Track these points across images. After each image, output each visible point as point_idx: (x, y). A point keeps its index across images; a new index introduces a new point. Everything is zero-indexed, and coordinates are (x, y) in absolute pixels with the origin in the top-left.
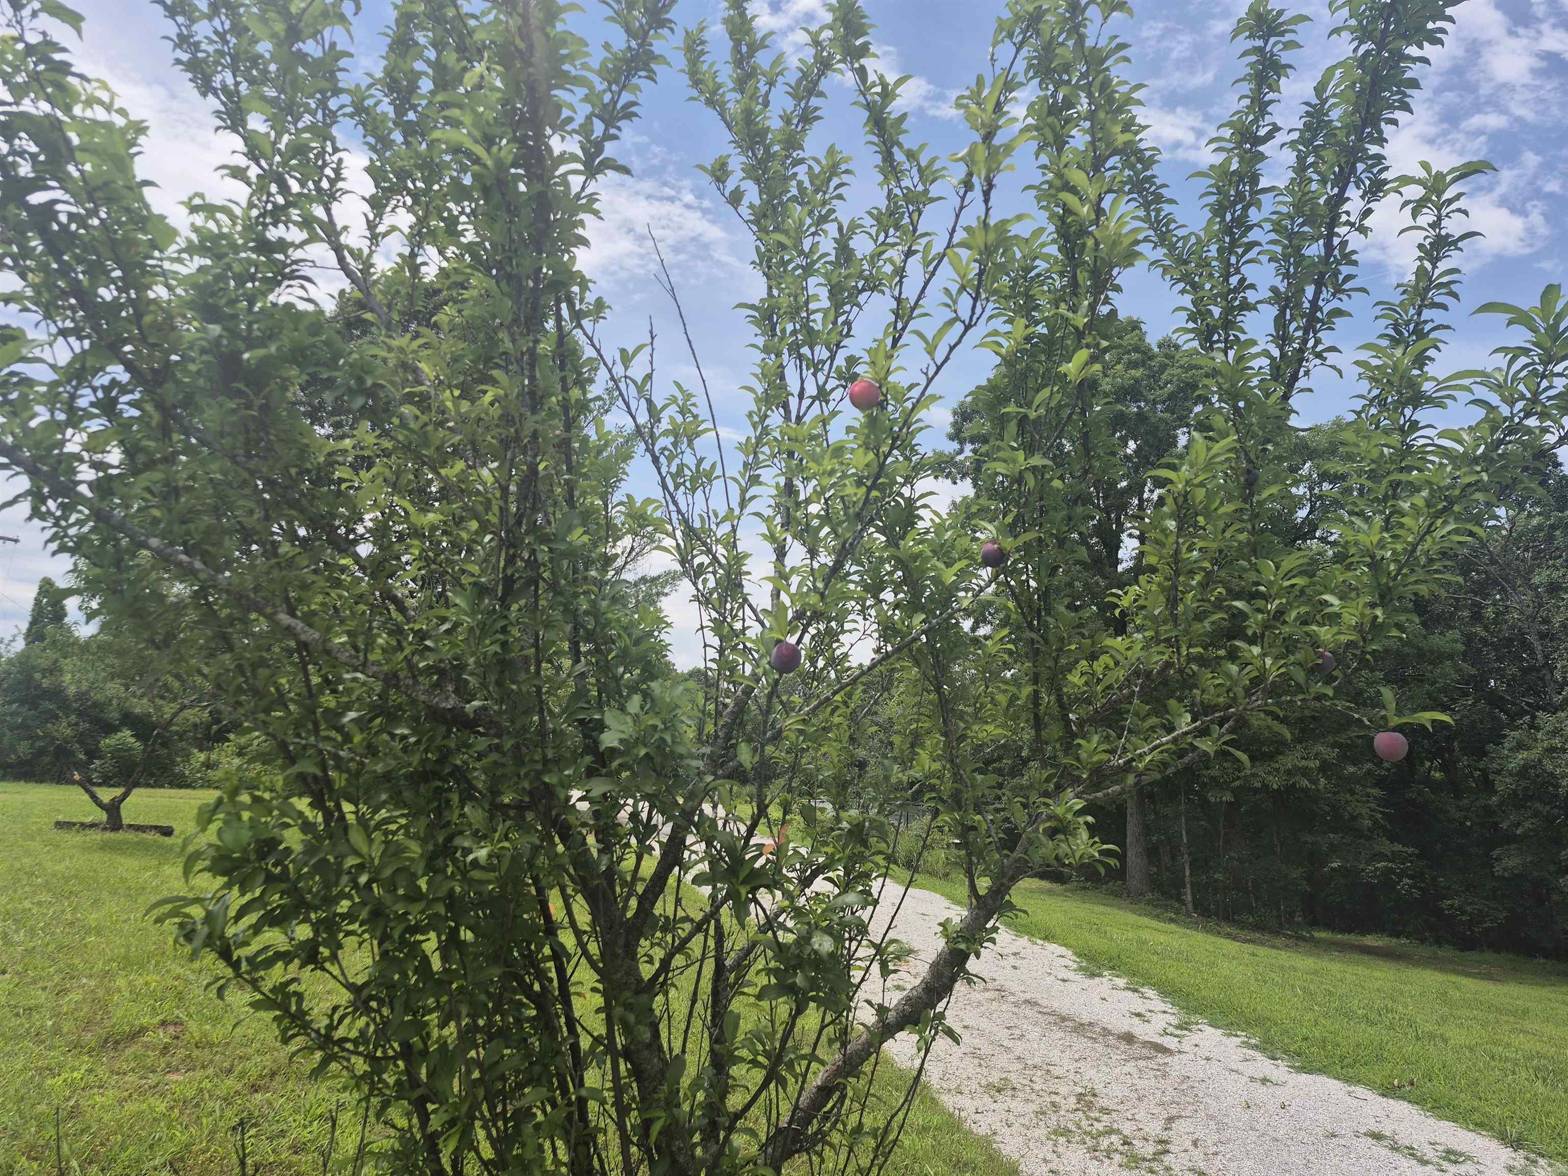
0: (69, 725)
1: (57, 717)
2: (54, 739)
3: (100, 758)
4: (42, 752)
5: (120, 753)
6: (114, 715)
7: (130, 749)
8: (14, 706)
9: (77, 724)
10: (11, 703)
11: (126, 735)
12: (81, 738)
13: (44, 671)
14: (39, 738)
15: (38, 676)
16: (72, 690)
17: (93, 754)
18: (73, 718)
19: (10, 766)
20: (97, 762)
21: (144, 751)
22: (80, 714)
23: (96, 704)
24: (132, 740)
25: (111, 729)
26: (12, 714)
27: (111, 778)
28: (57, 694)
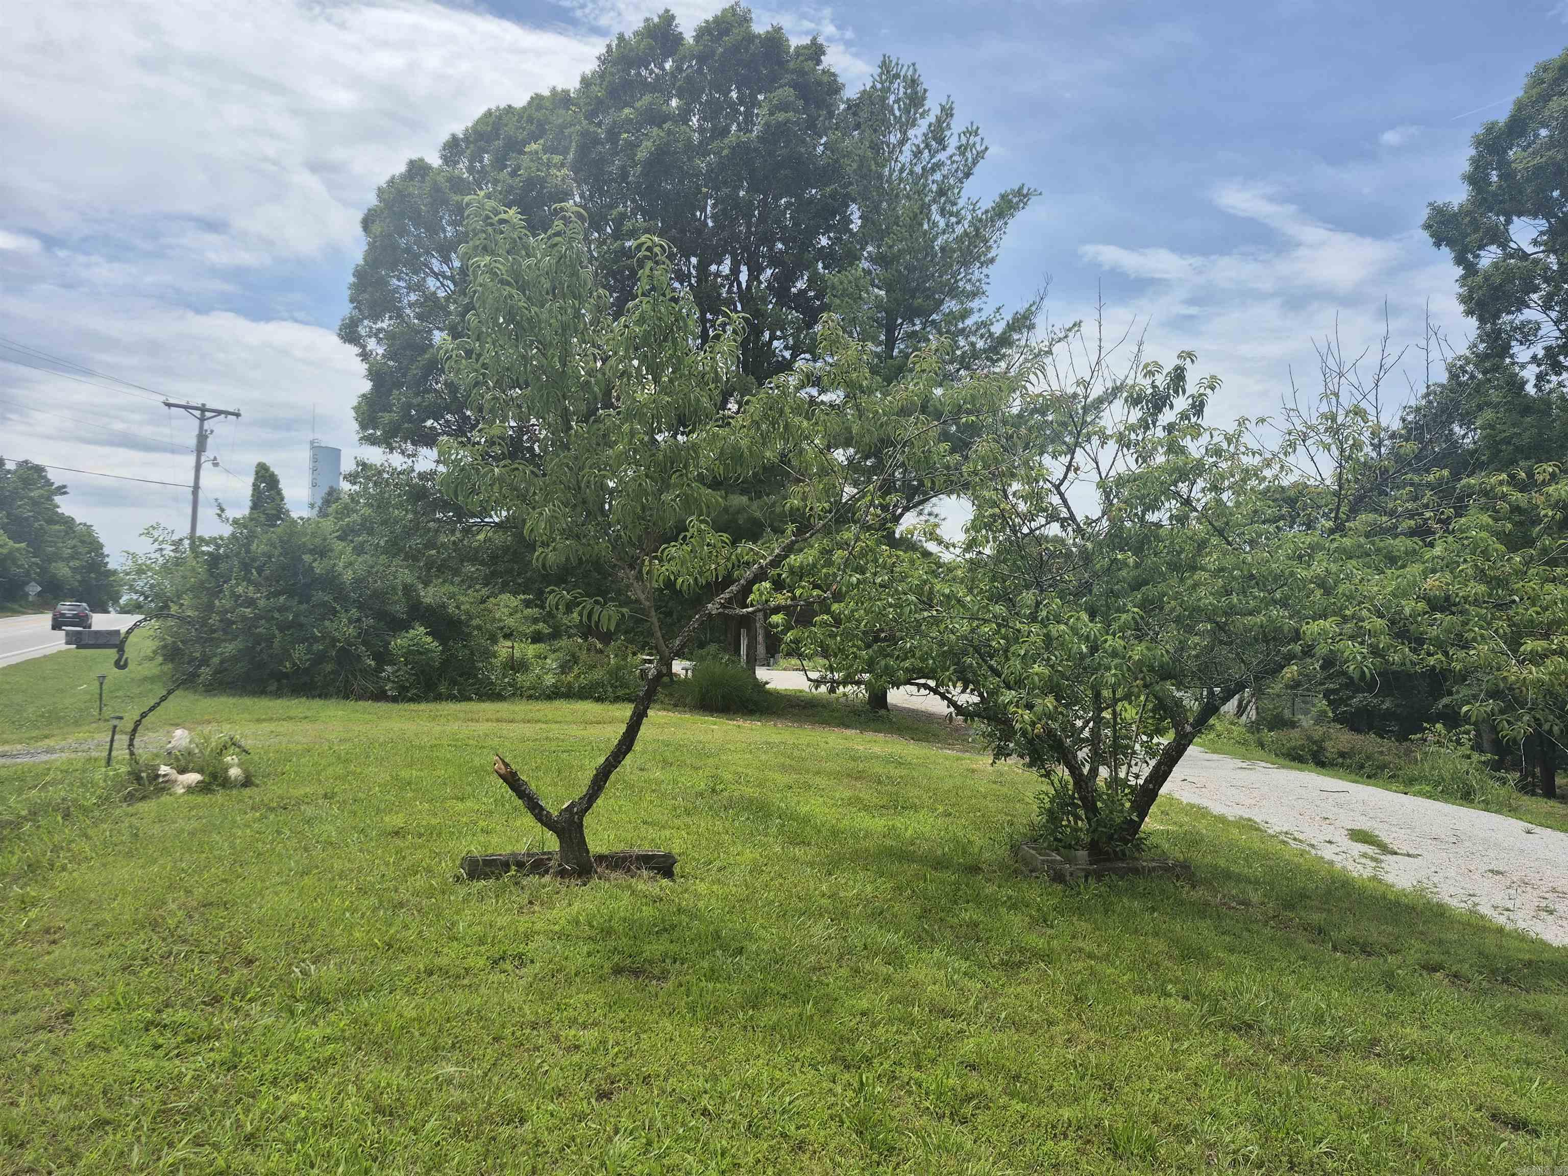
0: (350, 621)
1: (335, 612)
2: (334, 640)
3: (392, 663)
4: (321, 658)
5: (414, 654)
6: (399, 609)
7: (428, 650)
8: (282, 599)
9: (359, 620)
10: (277, 594)
11: (419, 630)
12: (365, 637)
13: (312, 552)
14: (316, 639)
15: (307, 558)
16: (348, 576)
17: (383, 657)
18: (354, 612)
19: (286, 676)
20: (389, 669)
21: (443, 652)
22: (360, 608)
23: (376, 594)
24: (429, 639)
25: (400, 625)
26: (282, 609)
27: (406, 689)
28: (330, 581)
